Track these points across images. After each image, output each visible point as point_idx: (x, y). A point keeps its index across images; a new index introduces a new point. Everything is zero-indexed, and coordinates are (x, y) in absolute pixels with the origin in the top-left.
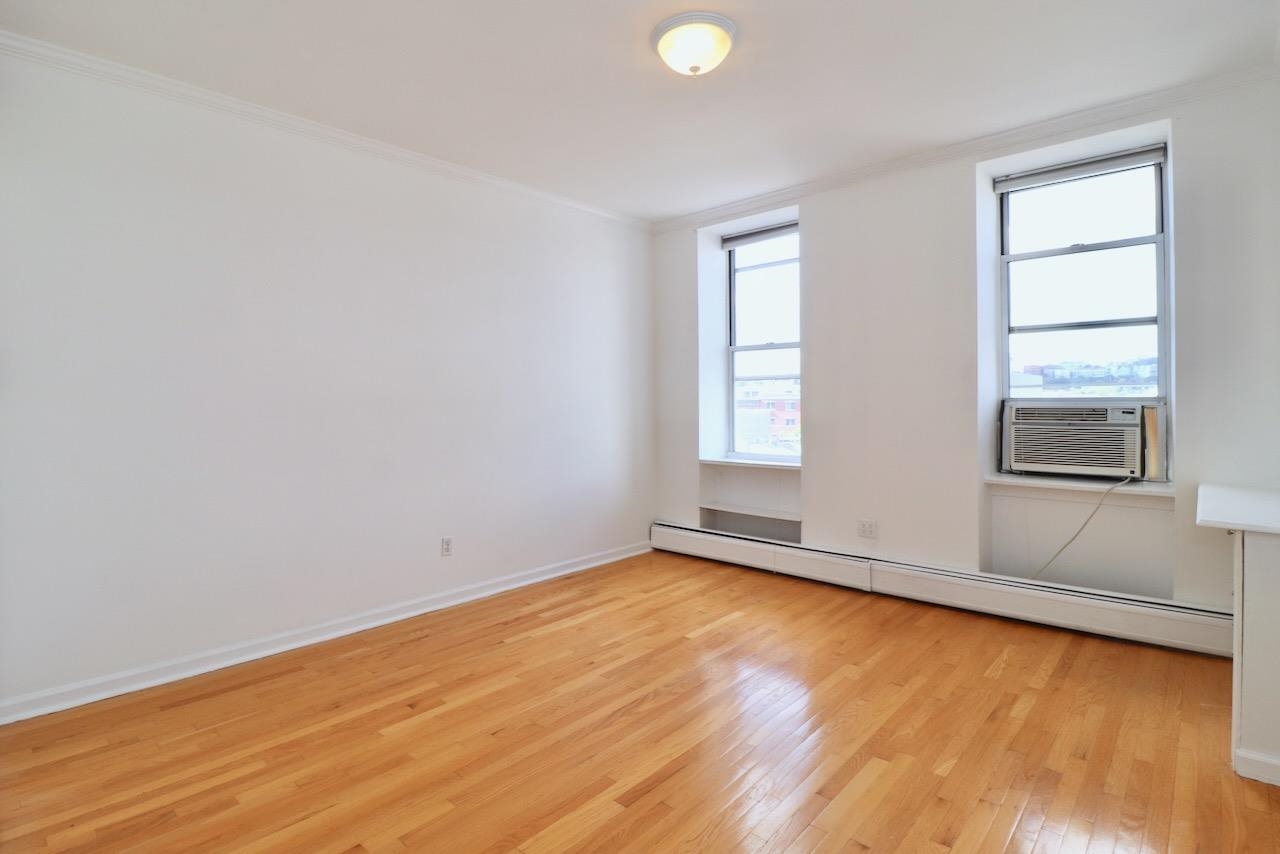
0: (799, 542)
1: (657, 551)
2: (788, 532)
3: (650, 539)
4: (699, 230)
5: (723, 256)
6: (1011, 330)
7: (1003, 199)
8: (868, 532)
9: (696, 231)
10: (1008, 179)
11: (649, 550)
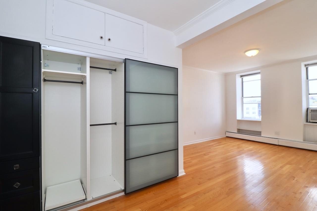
0: (261, 135)
1: (227, 137)
2: (258, 133)
3: (226, 134)
4: (237, 75)
5: (241, 79)
6: (309, 94)
7: (307, 69)
8: (277, 133)
9: (236, 75)
10: (308, 65)
11: (225, 137)
